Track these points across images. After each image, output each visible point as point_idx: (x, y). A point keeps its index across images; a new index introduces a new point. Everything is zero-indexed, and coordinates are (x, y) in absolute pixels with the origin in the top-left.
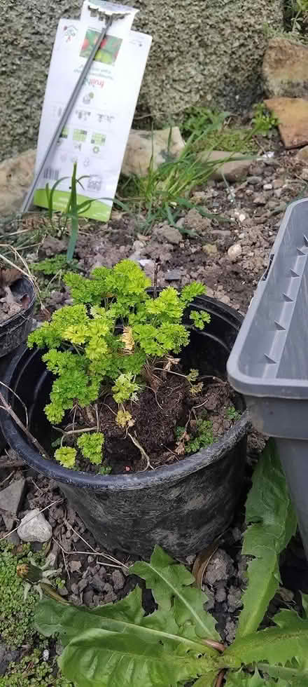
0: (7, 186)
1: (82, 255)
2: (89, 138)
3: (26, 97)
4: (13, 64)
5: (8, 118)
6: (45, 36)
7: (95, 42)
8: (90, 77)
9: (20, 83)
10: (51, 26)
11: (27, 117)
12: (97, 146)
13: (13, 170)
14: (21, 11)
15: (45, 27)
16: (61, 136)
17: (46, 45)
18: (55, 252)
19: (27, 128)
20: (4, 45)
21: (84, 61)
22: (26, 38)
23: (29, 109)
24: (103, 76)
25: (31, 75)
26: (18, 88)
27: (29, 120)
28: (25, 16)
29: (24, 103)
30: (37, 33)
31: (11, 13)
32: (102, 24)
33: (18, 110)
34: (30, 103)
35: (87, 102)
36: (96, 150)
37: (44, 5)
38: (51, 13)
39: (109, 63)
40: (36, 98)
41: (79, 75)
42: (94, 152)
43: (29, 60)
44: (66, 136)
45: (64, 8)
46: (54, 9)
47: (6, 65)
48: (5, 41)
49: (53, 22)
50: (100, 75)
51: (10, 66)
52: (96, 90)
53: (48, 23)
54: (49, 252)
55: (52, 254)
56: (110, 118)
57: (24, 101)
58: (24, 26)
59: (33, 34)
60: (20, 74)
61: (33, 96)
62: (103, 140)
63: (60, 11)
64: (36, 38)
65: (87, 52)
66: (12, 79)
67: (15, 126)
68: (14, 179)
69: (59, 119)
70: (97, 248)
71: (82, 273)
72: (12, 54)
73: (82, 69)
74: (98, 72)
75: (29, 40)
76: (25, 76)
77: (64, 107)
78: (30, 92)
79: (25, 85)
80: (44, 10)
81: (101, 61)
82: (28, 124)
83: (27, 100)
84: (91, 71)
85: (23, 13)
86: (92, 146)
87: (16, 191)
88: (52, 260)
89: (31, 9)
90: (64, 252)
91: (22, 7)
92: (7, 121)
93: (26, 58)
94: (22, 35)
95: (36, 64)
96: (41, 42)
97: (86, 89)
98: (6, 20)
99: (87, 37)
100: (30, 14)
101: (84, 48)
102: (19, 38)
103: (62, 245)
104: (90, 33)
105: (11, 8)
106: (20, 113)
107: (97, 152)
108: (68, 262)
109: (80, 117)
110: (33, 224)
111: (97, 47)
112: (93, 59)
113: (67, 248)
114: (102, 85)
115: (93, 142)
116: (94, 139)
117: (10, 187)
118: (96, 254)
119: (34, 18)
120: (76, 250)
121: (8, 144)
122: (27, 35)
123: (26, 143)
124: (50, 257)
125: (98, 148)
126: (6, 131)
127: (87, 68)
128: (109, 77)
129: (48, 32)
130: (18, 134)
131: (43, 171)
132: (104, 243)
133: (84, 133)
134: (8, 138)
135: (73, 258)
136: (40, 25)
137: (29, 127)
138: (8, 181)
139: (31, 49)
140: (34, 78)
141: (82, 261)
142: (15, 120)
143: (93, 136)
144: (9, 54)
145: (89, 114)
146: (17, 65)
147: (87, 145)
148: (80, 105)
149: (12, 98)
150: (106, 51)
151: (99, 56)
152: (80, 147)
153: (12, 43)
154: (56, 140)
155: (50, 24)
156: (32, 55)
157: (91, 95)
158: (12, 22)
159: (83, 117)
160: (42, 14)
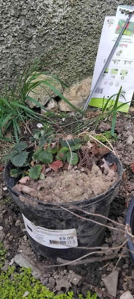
0: (76, 97)
1: (119, 131)
2: (119, 72)
3: (84, 54)
4: (79, 39)
5: (75, 65)
6: (94, 25)
7: (123, 26)
8: (120, 43)
9: (81, 48)
10: (97, 20)
11: (83, 64)
12: (123, 76)
13: (79, 89)
14: (83, 14)
15: (94, 20)
16: (105, 72)
17: (94, 29)
18: (105, 130)
19: (83, 69)
20: (75, 31)
21: (118, 35)
22: (85, 26)
23: (84, 59)
24: (127, 42)
25: (86, 44)
26: (80, 50)
27: (84, 65)
28: (85, 16)
29: (83, 57)
30: (90, 24)
31: (78, 15)
32: (127, 17)
33: (80, 61)
34: (85, 57)
35: (118, 55)
36: (122, 78)
37: (94, 10)
38: (97, 14)
39: (130, 35)
40: (88, 54)
41: (115, 42)
42: (122, 79)
43: (86, 37)
44: (107, 72)
45: (103, 11)
46: (98, 12)
47: (76, 40)
48: (76, 29)
49: (97, 18)
50: (125, 42)
51: (77, 40)
52: (124, 49)
53: (95, 19)
54: (102, 130)
55: (104, 131)
56: (130, 62)
57: (82, 56)
58: (85, 21)
59: (88, 24)
60: (82, 43)
61: (87, 54)
62: (127, 73)
63: (101, 13)
64: (89, 26)
65: (119, 31)
66: (78, 46)
67: (78, 68)
68: (79, 93)
69: (104, 64)
70: (128, 128)
71: (120, 141)
72: (78, 35)
73: (116, 40)
74: (124, 40)
75: (87, 27)
76: (84, 44)
77: (107, 58)
78: (86, 52)
79: (84, 48)
80: (94, 13)
81: (126, 35)
82: (84, 67)
83: (84, 55)
84: (121, 40)
85: (84, 15)
86: (121, 76)
87: (79, 99)
88: (104, 134)
89: (88, 13)
90: (110, 130)
91: (84, 12)
92: (75, 66)
93: (84, 36)
94: (83, 25)
95: (89, 38)
96: (92, 27)
97: (118, 49)
98: (77, 19)
99: (119, 24)
100: (87, 15)
101: (118, 29)
102: (82, 26)
103: (108, 127)
104: (121, 22)
105: (79, 13)
106: (80, 62)
107: (123, 79)
108: (113, 135)
109: (115, 63)
110: (91, 115)
111: (124, 28)
112: (122, 34)
113: (111, 128)
114: (126, 46)
115: (121, 74)
116: (121, 73)
117: (77, 97)
118: (127, 131)
119: (89, 16)
120: (116, 129)
121: (74, 77)
122: (86, 25)
123: (82, 76)
124: (102, 132)
125: (123, 77)
126: (74, 71)
127: (119, 39)
128: (130, 42)
129: (95, 23)
130: (79, 72)
131: (95, 90)
132: (131, 125)
133: (117, 70)
134: (74, 74)
135: (114, 133)
136: (91, 20)
137: (84, 68)
138: (76, 94)
139: (87, 31)
140: (88, 45)
141: (120, 135)
142: (78, 65)
143: (121, 71)
144: (77, 35)
145: (120, 61)
146: (80, 39)
147: (118, 76)
148: (115, 57)
149: (78, 55)
150: (129, 30)
151: (125, 32)
152: (114, 77)
153: (78, 30)
154: (102, 75)
155: (96, 19)
156: (87, 34)
157: (121, 52)
158: (79, 19)
159: (116, 62)
160: (93, 14)
